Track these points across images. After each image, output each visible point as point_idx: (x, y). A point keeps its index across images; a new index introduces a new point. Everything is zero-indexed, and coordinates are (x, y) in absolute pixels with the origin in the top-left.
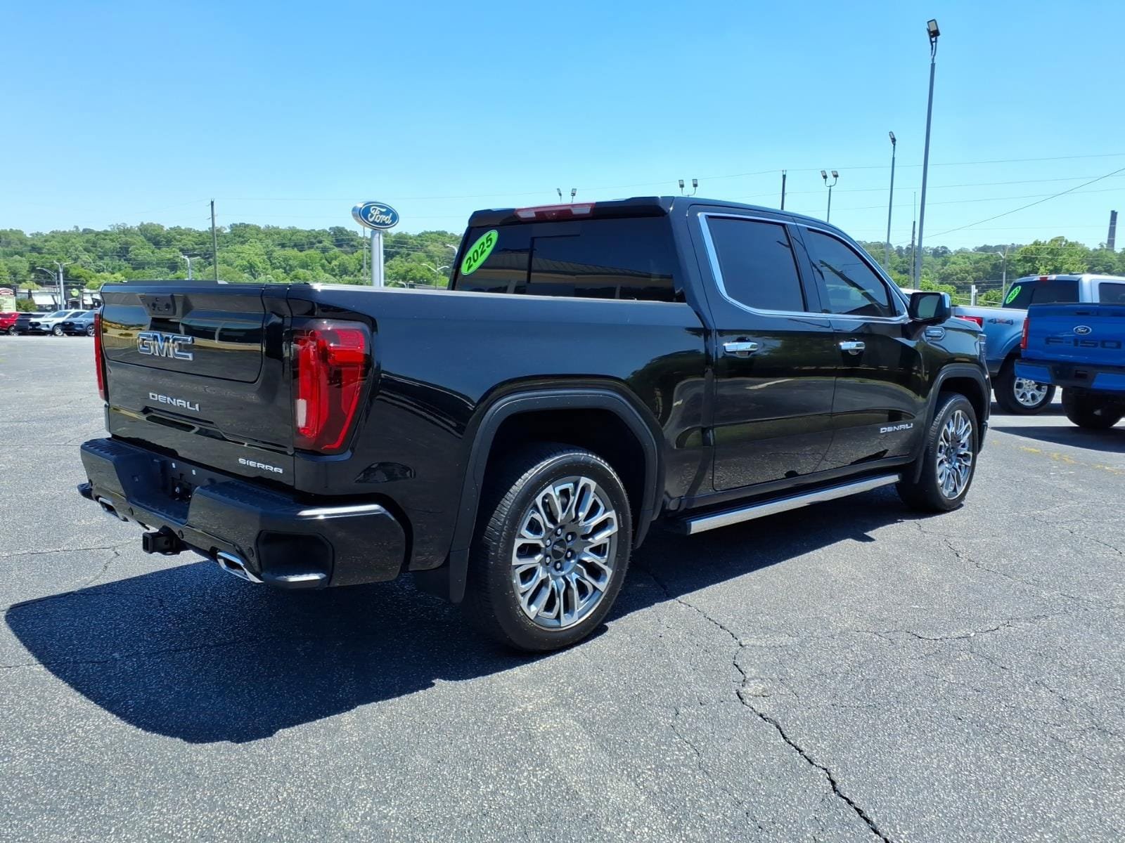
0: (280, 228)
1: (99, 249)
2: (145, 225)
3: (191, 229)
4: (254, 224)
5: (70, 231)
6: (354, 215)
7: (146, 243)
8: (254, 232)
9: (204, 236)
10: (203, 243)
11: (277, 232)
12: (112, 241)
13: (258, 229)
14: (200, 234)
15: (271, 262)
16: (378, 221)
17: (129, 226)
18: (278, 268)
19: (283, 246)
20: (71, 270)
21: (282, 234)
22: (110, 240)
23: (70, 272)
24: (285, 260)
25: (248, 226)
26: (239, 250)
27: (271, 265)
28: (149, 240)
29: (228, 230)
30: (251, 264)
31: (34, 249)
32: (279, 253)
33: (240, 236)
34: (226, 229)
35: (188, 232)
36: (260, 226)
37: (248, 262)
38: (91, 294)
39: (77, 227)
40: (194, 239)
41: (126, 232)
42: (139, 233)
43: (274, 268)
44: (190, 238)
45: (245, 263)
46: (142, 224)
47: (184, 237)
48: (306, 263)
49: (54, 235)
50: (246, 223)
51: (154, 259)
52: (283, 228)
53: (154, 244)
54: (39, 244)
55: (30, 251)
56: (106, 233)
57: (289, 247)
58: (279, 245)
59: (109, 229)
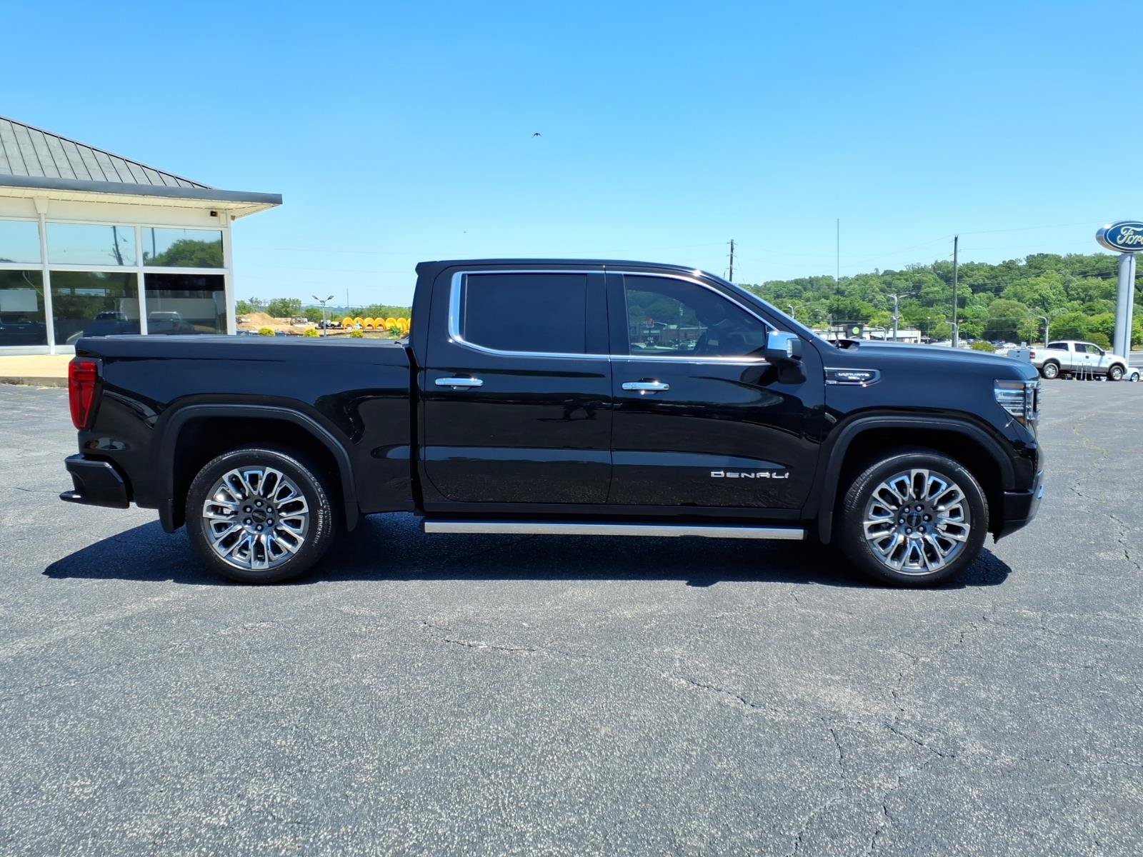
0: (1084, 255)
1: (894, 289)
2: (940, 264)
3: (983, 264)
4: (1054, 253)
5: (871, 274)
6: (1099, 239)
7: (939, 280)
8: (1053, 262)
9: (997, 270)
10: (995, 277)
11: (1080, 260)
12: (907, 280)
13: (1057, 259)
14: (992, 268)
15: (1068, 293)
16: (1130, 243)
17: (923, 266)
18: (1075, 299)
19: (1084, 275)
20: (862, 310)
21: (1085, 262)
22: (905, 279)
23: (862, 312)
24: (1085, 290)
25: (1047, 255)
26: (1033, 282)
27: (1067, 297)
28: (941, 277)
29: (1024, 263)
30: (1043, 297)
31: (839, 292)
32: (1077, 282)
33: (1036, 268)
34: (1021, 261)
35: (980, 267)
36: (1061, 255)
37: (1040, 295)
38: (870, 332)
39: (877, 270)
40: (986, 274)
41: (921, 270)
42: (932, 272)
43: (1070, 300)
44: (982, 273)
45: (1037, 296)
46: (936, 262)
47: (976, 272)
48: (1110, 292)
49: (858, 278)
50: (1045, 253)
51: (942, 296)
52: (1088, 255)
53: (946, 281)
54: (843, 288)
55: (835, 294)
56: (901, 273)
57: (1092, 276)
58: (1080, 274)
59: (905, 270)
